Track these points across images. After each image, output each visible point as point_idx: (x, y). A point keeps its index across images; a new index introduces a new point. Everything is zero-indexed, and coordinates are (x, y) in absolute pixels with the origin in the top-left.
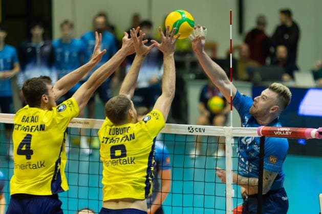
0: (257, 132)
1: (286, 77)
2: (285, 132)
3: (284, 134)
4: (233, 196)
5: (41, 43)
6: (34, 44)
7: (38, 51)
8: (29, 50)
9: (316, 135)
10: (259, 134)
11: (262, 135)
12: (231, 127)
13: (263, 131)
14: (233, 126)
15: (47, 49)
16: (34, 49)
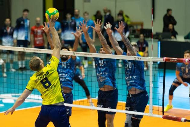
0: (163, 60)
1: (173, 37)
2: (175, 60)
3: (174, 61)
4: (153, 86)
5: (71, 21)
6: (67, 21)
7: (69, 24)
8: (66, 24)
9: (188, 61)
10: (164, 60)
11: (165, 61)
12: (152, 57)
13: (165, 59)
14: (153, 57)
15: (73, 23)
16: (67, 23)
